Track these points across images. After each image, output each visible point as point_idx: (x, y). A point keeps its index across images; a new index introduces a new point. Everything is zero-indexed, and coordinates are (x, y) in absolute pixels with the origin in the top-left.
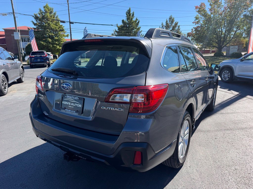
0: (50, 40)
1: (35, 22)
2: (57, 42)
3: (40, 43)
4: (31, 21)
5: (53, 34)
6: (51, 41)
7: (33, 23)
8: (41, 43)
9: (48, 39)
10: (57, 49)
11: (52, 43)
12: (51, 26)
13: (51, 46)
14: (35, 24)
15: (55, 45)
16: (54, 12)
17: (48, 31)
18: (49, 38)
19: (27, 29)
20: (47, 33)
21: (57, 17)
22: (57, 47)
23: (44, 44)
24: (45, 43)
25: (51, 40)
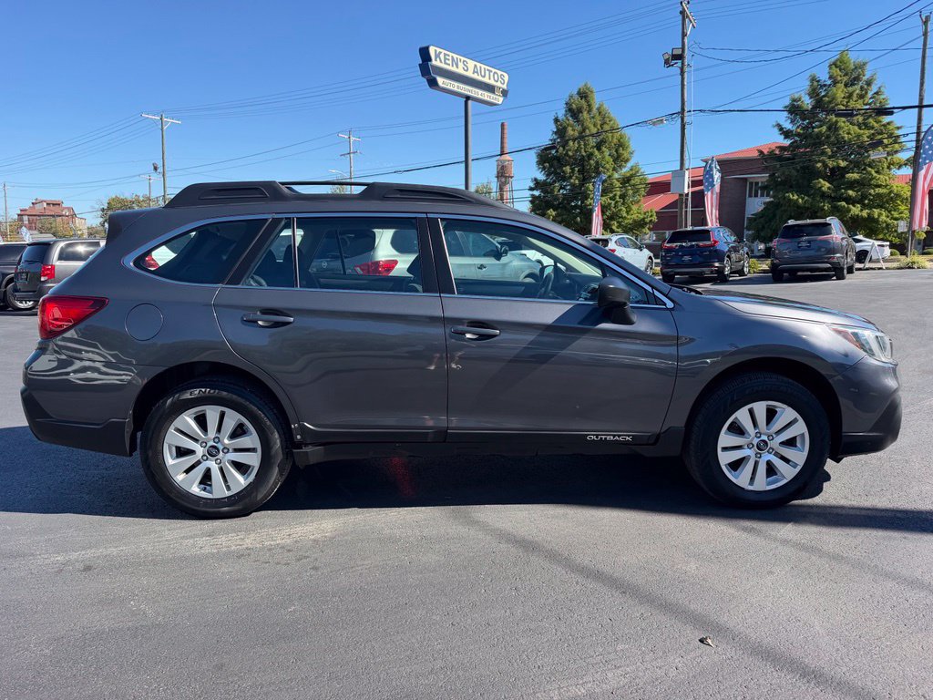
0: (825, 185)
1: (788, 126)
2: (850, 192)
3: (785, 198)
4: (775, 124)
5: (840, 161)
6: (829, 188)
7: (781, 129)
8: (790, 200)
9: (819, 182)
10: (852, 218)
11: (833, 195)
12: (841, 132)
13: (826, 208)
14: (787, 134)
15: (843, 203)
16: (865, 78)
17: (823, 153)
18: (821, 180)
19: (756, 154)
20: (819, 161)
21: (877, 93)
22: (849, 210)
23: (800, 200)
24: (806, 198)
25: (828, 185)
